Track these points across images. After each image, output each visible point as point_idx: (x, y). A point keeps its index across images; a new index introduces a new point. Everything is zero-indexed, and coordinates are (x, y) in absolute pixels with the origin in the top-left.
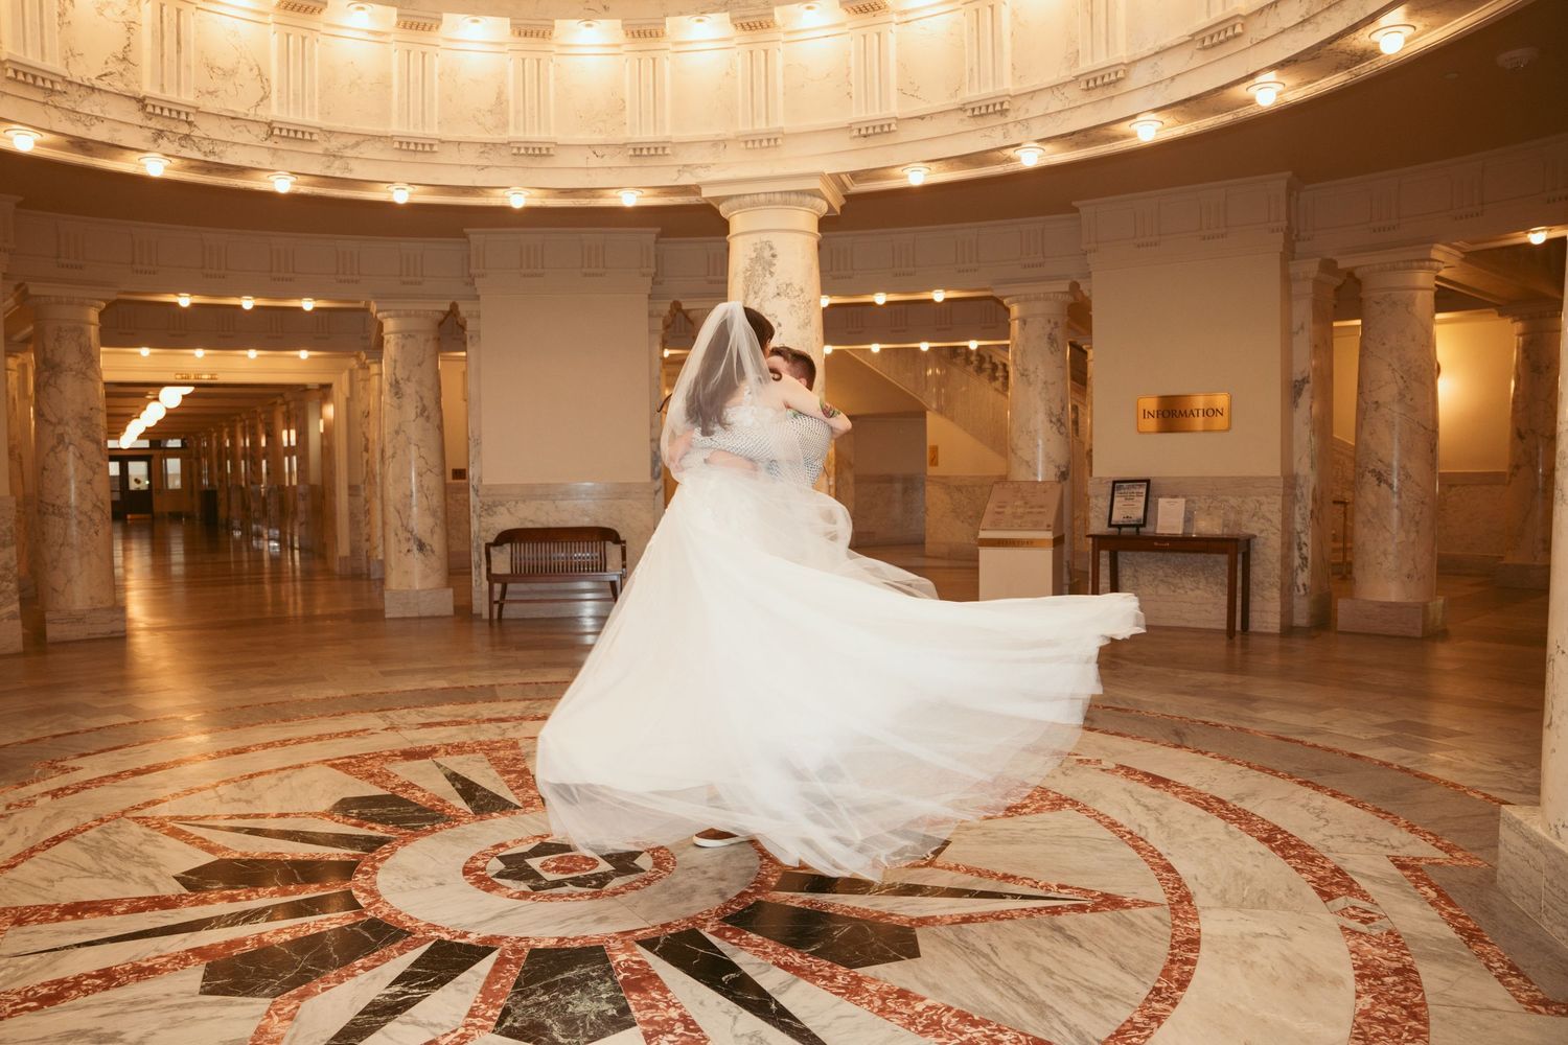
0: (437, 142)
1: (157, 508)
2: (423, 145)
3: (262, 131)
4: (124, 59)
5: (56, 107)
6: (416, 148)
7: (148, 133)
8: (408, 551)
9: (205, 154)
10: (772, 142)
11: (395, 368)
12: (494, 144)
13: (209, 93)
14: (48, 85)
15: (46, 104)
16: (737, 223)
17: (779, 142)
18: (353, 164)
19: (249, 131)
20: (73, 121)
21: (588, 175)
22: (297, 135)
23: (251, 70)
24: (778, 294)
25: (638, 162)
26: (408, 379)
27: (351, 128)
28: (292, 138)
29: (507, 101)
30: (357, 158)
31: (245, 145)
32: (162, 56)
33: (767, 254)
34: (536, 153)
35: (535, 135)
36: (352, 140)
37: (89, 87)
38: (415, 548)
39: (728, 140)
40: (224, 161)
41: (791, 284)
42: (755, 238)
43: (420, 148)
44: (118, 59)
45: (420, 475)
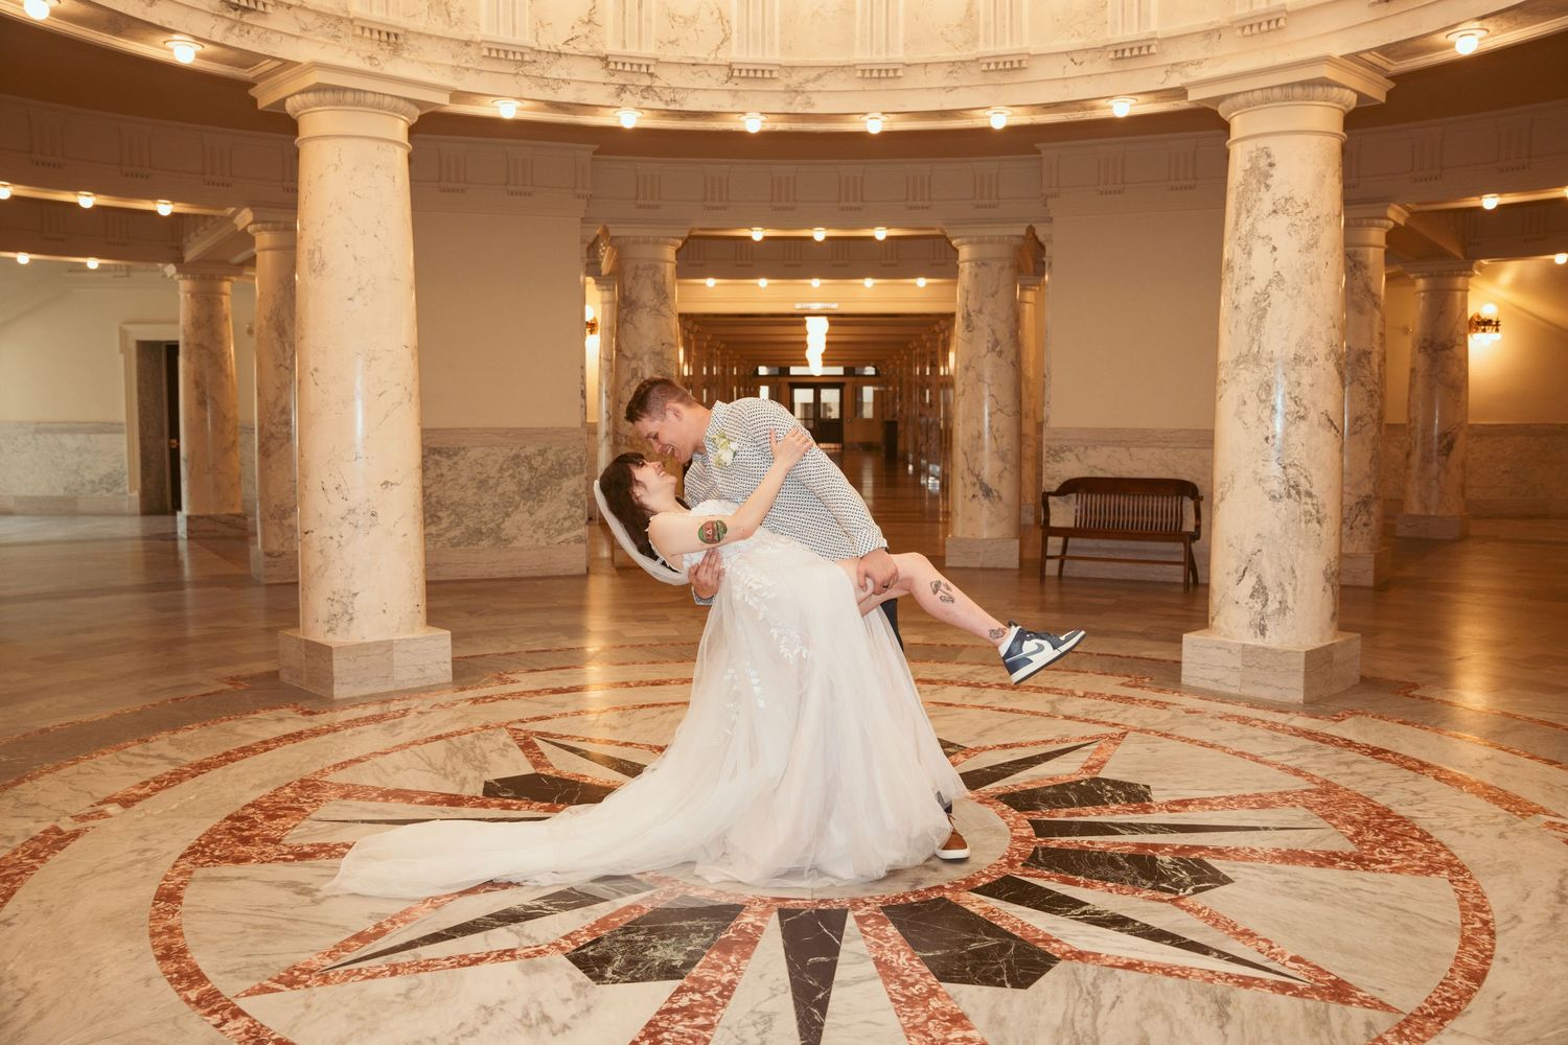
0: (901, 66)
1: (847, 438)
2: (887, 71)
3: (722, 74)
4: (590, 21)
5: (526, 76)
6: (881, 75)
7: (612, 89)
8: (974, 496)
9: (667, 103)
10: (1273, 25)
11: (967, 299)
12: (963, 62)
13: (670, 42)
14: (518, 57)
15: (517, 74)
16: (1238, 127)
17: (1282, 23)
18: (815, 98)
19: (709, 76)
20: (541, 87)
21: (1065, 86)
22: (755, 75)
23: (712, 13)
24: (1275, 211)
25: (1120, 65)
26: (980, 311)
27: (813, 60)
28: (752, 78)
29: (978, 13)
30: (819, 91)
31: (705, 90)
32: (624, 13)
33: (1263, 163)
34: (1008, 67)
35: (1007, 47)
36: (813, 74)
37: (556, 53)
38: (980, 493)
39: (1223, 28)
40: (686, 108)
41: (1292, 198)
42: (1250, 145)
43: (883, 74)
44: (583, 22)
45: (990, 415)
